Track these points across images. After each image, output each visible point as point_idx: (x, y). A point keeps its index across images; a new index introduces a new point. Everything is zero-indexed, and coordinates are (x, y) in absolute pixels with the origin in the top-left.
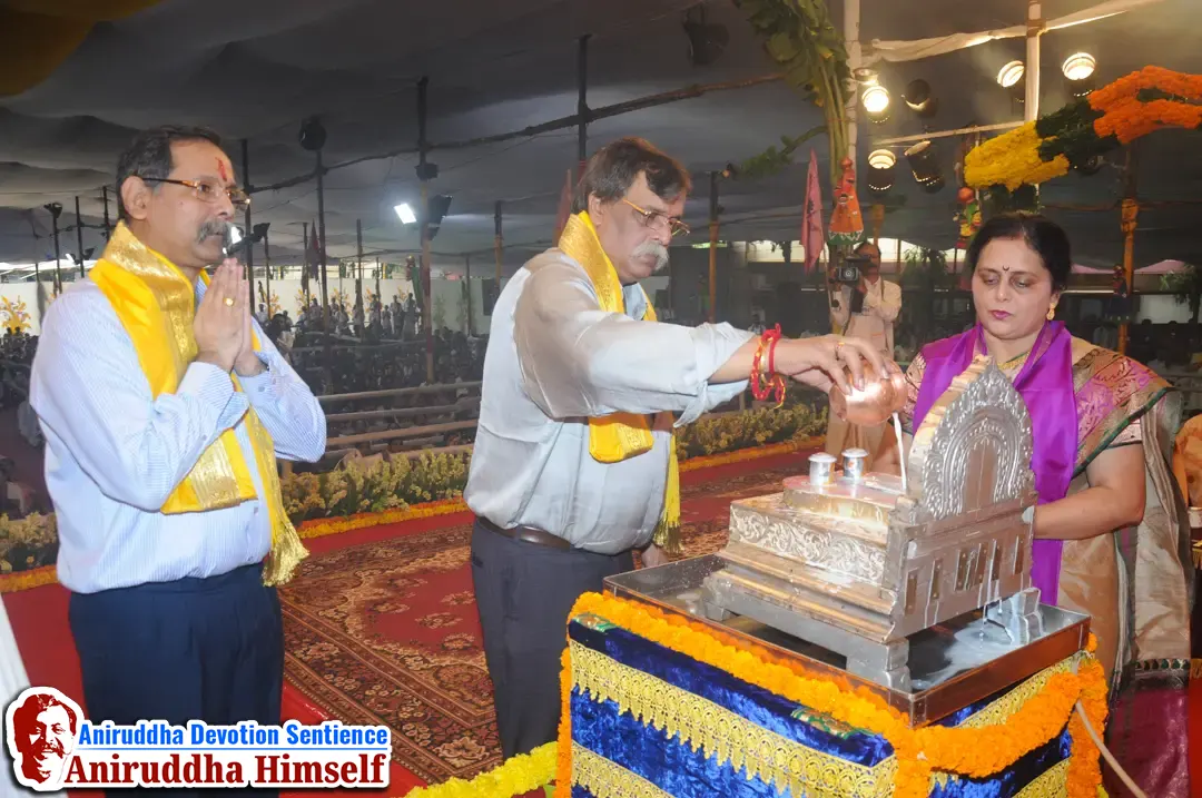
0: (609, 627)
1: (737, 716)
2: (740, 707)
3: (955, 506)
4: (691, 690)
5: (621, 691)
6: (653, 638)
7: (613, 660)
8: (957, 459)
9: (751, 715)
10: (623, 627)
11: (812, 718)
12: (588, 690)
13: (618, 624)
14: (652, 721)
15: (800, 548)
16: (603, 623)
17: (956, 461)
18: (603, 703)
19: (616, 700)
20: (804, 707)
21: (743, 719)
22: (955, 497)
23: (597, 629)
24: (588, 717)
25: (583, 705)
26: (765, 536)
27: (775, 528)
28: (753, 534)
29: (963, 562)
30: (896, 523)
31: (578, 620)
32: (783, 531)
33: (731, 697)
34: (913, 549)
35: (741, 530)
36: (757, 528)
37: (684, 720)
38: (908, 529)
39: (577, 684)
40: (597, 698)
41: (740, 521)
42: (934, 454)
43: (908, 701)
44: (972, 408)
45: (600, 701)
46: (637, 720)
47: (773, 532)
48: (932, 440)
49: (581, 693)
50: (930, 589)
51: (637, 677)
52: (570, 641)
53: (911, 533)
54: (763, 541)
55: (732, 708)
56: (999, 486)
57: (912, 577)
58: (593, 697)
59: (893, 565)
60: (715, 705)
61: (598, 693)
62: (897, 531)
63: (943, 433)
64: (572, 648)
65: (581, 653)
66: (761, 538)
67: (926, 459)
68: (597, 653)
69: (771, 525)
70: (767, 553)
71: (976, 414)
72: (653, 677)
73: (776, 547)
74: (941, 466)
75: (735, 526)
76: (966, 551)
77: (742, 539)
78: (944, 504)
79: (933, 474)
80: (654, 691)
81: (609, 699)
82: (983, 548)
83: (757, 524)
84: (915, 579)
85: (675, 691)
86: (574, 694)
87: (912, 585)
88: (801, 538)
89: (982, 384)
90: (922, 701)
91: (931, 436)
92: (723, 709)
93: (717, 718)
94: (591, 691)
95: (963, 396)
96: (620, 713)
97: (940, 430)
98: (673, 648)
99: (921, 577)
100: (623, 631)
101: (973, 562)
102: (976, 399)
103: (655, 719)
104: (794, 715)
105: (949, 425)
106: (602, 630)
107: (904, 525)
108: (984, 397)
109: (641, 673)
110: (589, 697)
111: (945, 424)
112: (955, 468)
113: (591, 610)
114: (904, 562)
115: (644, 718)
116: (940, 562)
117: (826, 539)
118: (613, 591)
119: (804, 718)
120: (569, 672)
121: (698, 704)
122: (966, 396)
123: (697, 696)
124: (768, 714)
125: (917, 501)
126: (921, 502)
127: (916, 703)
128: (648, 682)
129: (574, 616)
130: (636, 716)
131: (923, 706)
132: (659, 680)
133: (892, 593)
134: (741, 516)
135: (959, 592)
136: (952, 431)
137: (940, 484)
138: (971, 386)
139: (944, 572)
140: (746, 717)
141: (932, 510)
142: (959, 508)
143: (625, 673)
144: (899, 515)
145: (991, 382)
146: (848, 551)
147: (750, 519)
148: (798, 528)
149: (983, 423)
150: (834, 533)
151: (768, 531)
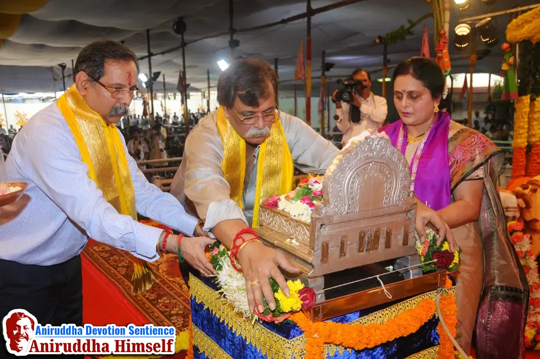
3: (353, 208)
5: (205, 298)
7: (203, 283)
8: (353, 184)
12: (195, 297)
14: (216, 313)
15: (284, 228)
18: (199, 304)
19: (204, 303)
22: (353, 203)
24: (196, 311)
25: (194, 305)
27: (275, 218)
28: (267, 221)
29: (361, 238)
30: (314, 216)
32: (278, 220)
34: (325, 229)
35: (264, 219)
36: (269, 218)
39: (192, 294)
41: (263, 214)
42: (335, 180)
44: (362, 157)
46: (211, 313)
47: (275, 220)
49: (193, 299)
50: (338, 251)
52: (190, 274)
53: (321, 221)
54: (272, 225)
57: (325, 244)
59: (313, 238)
61: (198, 299)
62: (313, 219)
63: (340, 169)
64: (191, 277)
65: (193, 279)
66: (270, 223)
68: (198, 279)
69: (274, 216)
71: (364, 160)
73: (276, 228)
74: (341, 186)
76: (363, 232)
77: (264, 224)
81: (202, 302)
82: (376, 231)
83: (269, 216)
84: (327, 245)
86: (191, 299)
87: (325, 248)
88: (285, 223)
89: (368, 144)
96: (205, 309)
97: (338, 167)
99: (331, 245)
101: (369, 238)
102: (364, 152)
105: (345, 165)
107: (318, 217)
108: (371, 151)
110: (195, 301)
111: (342, 164)
112: (352, 188)
114: (318, 236)
115: (213, 312)
116: (344, 237)
117: (294, 224)
122: (357, 150)
125: (325, 204)
126: (327, 205)
128: (214, 294)
130: (211, 311)
133: (313, 252)
135: (362, 254)
136: (347, 168)
137: (341, 197)
139: (348, 243)
141: (337, 209)
142: (357, 209)
143: (207, 289)
145: (376, 143)
146: (302, 231)
147: (266, 213)
148: (283, 218)
149: (371, 165)
150: (297, 221)
151: (273, 220)
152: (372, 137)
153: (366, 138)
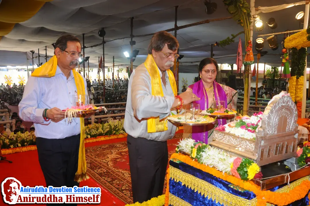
0: (180, 162)
1: (214, 186)
2: (215, 183)
3: (275, 132)
4: (202, 179)
5: (183, 179)
6: (192, 165)
7: (181, 171)
8: (275, 119)
9: (217, 186)
10: (184, 162)
11: (234, 187)
12: (174, 178)
13: (183, 161)
14: (191, 187)
15: (232, 142)
16: (179, 161)
17: (275, 120)
18: (178, 182)
19: (181, 182)
20: (232, 184)
21: (215, 187)
22: (275, 129)
23: (177, 162)
24: (174, 186)
25: (173, 183)
26: (223, 138)
27: (225, 137)
28: (219, 138)
29: (277, 147)
30: (258, 135)
31: (172, 160)
32: (228, 138)
33: (212, 181)
34: (263, 142)
35: (216, 137)
36: (221, 136)
37: (199, 187)
38: (261, 137)
39: (171, 177)
40: (176, 181)
41: (216, 135)
42: (269, 117)
43: (260, 183)
44: (280, 105)
45: (177, 182)
46: (187, 187)
47: (225, 138)
48: (269, 113)
49: (172, 180)
50: (267, 154)
51: (187, 175)
52: (170, 166)
53: (262, 138)
54: (222, 140)
55: (213, 184)
56: (288, 127)
57: (262, 150)
58: (175, 181)
59: (257, 147)
60: (208, 183)
61: (177, 180)
62: (258, 137)
63: (272, 112)
64: (170, 168)
65: (172, 169)
66: (221, 139)
67: (267, 118)
68: (177, 169)
69: (224, 136)
70: (223, 143)
71: (281, 107)
72: (191, 175)
73: (226, 142)
74: (271, 121)
75: (215, 136)
76: (278, 144)
77: (217, 140)
78: (271, 131)
79: (269, 123)
80: (192, 179)
81: (179, 181)
82: (283, 144)
83: (221, 135)
84: (263, 151)
85: (197, 179)
86: (170, 180)
87: (262, 152)
88: (232, 139)
89: (283, 99)
90: (264, 183)
91: (268, 112)
92: (210, 184)
93: (208, 187)
94: (175, 179)
95: (278, 102)
96: (182, 185)
97: (271, 111)
98: (197, 168)
99: (265, 151)
100: (184, 163)
101: (280, 148)
102: (281, 103)
103: (192, 187)
104: (229, 186)
105: (273, 110)
106: (178, 163)
107: (260, 136)
108: (284, 103)
109: (188, 174)
110: (174, 181)
111: (272, 109)
112: (275, 121)
113: (176, 158)
114: (260, 146)
115: (189, 187)
116: (270, 147)
117: (239, 140)
118: (181, 153)
119: (232, 187)
120: (169, 174)
121: (203, 183)
122: (279, 102)
123: (203, 181)
124: (222, 185)
125: (264, 130)
126: (265, 130)
127: (263, 184)
128: (190, 177)
129: (171, 159)
130: (187, 186)
131: (264, 185)
132: (193, 176)
133: (256, 154)
134: (217, 133)
135: (276, 156)
136: (274, 111)
137: (270, 126)
138: (280, 99)
139: (271, 150)
140: (216, 186)
141: (268, 132)
142: (276, 132)
143: (184, 174)
144: (259, 133)
145: (286, 99)
146: (245, 143)
147: (219, 134)
148: (231, 137)
149: (283, 110)
150: (241, 138)
151: (223, 137)
152: (285, 95)
153: (283, 96)
